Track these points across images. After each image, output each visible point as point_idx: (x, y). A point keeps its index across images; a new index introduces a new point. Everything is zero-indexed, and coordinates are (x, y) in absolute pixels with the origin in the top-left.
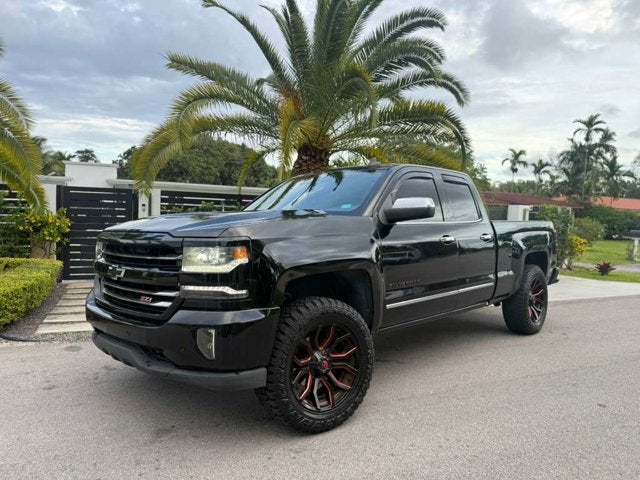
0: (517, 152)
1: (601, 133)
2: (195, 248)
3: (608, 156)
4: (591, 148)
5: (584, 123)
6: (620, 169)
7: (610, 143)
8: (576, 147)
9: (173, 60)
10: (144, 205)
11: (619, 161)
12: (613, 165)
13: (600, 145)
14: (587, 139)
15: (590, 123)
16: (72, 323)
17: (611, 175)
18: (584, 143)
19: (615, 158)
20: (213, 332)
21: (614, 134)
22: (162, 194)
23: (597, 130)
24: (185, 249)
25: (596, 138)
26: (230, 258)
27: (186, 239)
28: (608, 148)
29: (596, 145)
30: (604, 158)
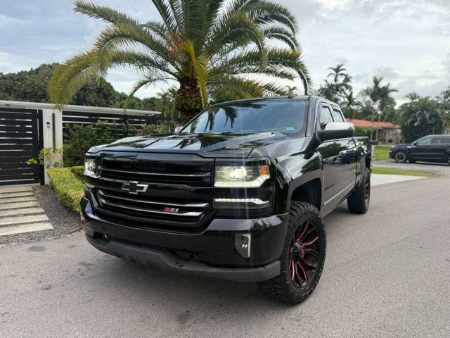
0: (292, 88)
1: (344, 76)
2: (227, 167)
3: (348, 92)
4: (338, 86)
5: (334, 69)
6: (355, 100)
7: (348, 83)
8: (328, 85)
9: (79, 6)
10: (48, 123)
11: (354, 96)
12: (350, 98)
13: (343, 85)
14: (335, 80)
15: (337, 70)
16: (15, 225)
17: (349, 104)
18: (333, 83)
19: (352, 93)
20: (249, 236)
21: (351, 77)
22: (63, 114)
23: (341, 74)
24: (217, 167)
25: (341, 80)
26: (256, 175)
27: (217, 160)
28: (347, 87)
29: (340, 85)
30: (345, 93)
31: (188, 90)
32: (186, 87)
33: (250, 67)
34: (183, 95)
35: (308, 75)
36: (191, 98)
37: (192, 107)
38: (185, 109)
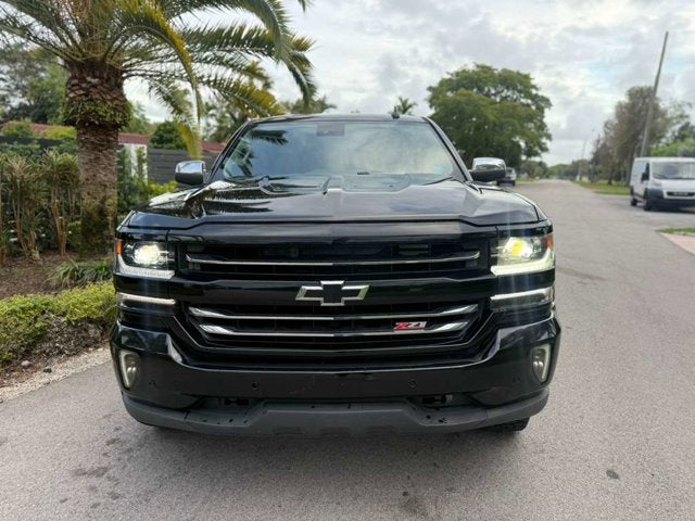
20: (546, 348)
27: (499, 228)
31: (95, 86)
32: (89, 79)
33: (220, 54)
34: (86, 95)
35: (309, 78)
36: (104, 101)
37: (107, 119)
38: (93, 123)
